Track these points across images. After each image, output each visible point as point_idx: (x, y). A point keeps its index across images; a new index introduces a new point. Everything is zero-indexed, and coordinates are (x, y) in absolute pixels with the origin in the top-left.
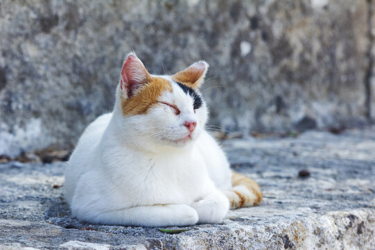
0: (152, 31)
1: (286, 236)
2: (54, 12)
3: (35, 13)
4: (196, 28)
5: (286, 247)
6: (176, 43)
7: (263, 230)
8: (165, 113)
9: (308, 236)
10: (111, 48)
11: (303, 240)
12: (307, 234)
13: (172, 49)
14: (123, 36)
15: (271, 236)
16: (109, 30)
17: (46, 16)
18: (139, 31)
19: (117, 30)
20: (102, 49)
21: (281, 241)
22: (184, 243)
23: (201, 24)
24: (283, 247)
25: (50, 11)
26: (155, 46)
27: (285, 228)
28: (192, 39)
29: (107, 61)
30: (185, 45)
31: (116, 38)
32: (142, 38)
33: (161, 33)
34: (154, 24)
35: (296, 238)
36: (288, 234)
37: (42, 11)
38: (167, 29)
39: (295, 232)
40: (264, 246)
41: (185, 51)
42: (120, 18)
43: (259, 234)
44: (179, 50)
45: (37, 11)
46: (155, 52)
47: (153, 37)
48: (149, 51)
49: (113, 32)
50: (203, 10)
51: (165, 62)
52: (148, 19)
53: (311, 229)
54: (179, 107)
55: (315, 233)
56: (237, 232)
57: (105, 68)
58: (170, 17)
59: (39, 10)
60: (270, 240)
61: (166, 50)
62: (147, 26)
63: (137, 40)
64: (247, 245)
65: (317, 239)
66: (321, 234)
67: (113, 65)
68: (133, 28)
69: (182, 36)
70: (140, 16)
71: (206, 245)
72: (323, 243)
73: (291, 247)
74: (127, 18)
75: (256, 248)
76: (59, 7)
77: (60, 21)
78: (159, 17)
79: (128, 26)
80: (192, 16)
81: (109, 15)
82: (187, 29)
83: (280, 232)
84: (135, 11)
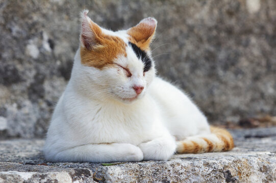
0: (214, 33)
1: (228, 172)
2: (120, 15)
3: (102, 16)
4: (257, 30)
5: (227, 181)
6: (238, 43)
7: (201, 165)
8: (118, 74)
9: (254, 173)
10: (176, 47)
11: (247, 175)
12: (252, 170)
13: (234, 48)
14: (187, 37)
15: (211, 170)
16: (173, 32)
17: (113, 19)
18: (202, 33)
19: (181, 32)
20: (167, 47)
21: (222, 175)
22: (111, 172)
23: (262, 28)
24: (225, 181)
25: (115, 15)
26: (219, 45)
27: (227, 165)
28: (253, 40)
29: (172, 57)
30: (247, 45)
31: (180, 38)
32: (205, 38)
33: (223, 35)
34: (216, 27)
35: (240, 173)
36: (230, 169)
37: (109, 15)
38: (230, 31)
39: (239, 168)
40: (202, 179)
41: (248, 50)
42: (184, 21)
43: (196, 169)
44: (241, 49)
45: (104, 16)
46: (219, 50)
47: (216, 38)
48: (212, 49)
49: (177, 33)
50: (263, 16)
51: (228, 58)
52: (210, 23)
53: (256, 166)
54: (131, 70)
55: (260, 170)
56: (172, 165)
57: (170, 63)
58: (232, 22)
59: (105, 14)
60: (209, 174)
61: (229, 48)
62: (210, 29)
63: (200, 40)
64: (183, 177)
65: (264, 176)
66: (268, 172)
67: (178, 60)
68: (196, 30)
69: (244, 38)
70: (202, 20)
71: (136, 174)
72: (270, 180)
73: (233, 181)
74: (190, 22)
75: (193, 180)
76: (124, 12)
77: (125, 24)
78: (221, 21)
79: (191, 29)
80: (253, 21)
81: (172, 20)
82: (249, 32)
83: (221, 167)
84: (197, 16)
